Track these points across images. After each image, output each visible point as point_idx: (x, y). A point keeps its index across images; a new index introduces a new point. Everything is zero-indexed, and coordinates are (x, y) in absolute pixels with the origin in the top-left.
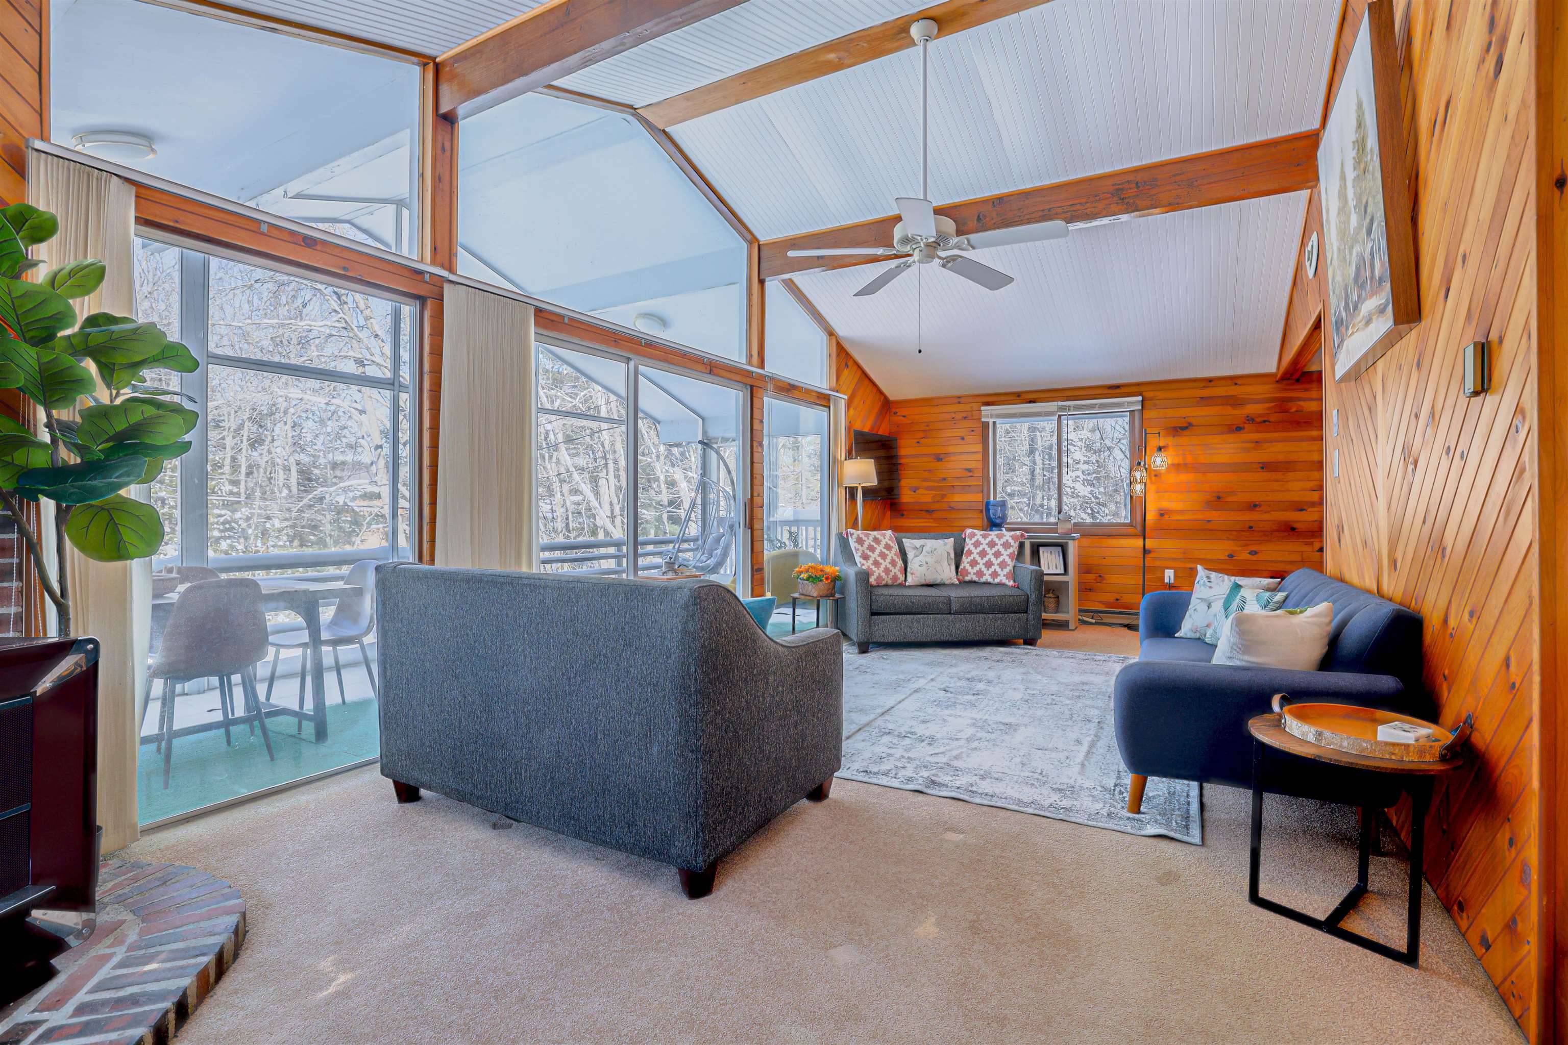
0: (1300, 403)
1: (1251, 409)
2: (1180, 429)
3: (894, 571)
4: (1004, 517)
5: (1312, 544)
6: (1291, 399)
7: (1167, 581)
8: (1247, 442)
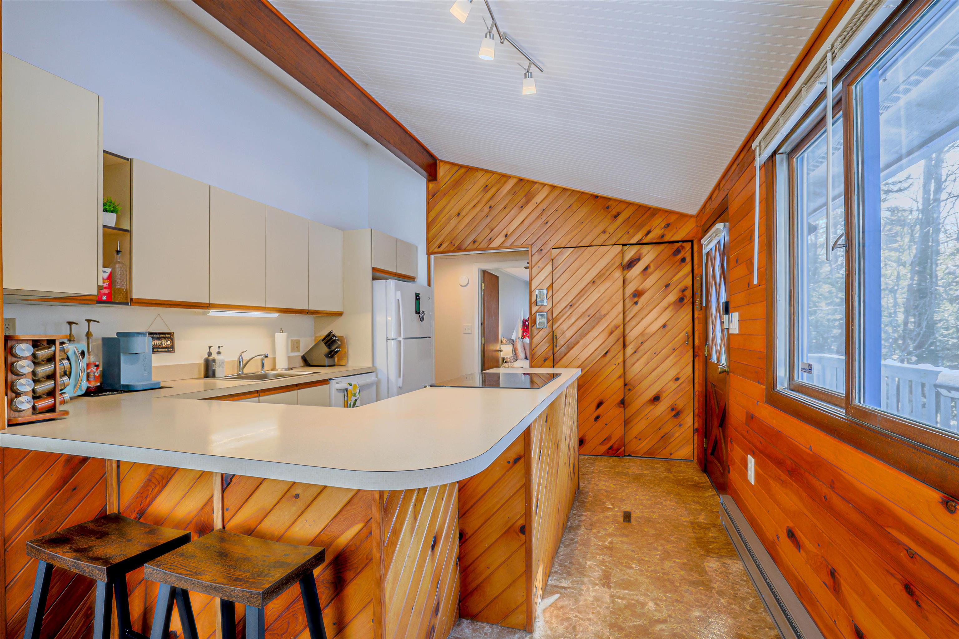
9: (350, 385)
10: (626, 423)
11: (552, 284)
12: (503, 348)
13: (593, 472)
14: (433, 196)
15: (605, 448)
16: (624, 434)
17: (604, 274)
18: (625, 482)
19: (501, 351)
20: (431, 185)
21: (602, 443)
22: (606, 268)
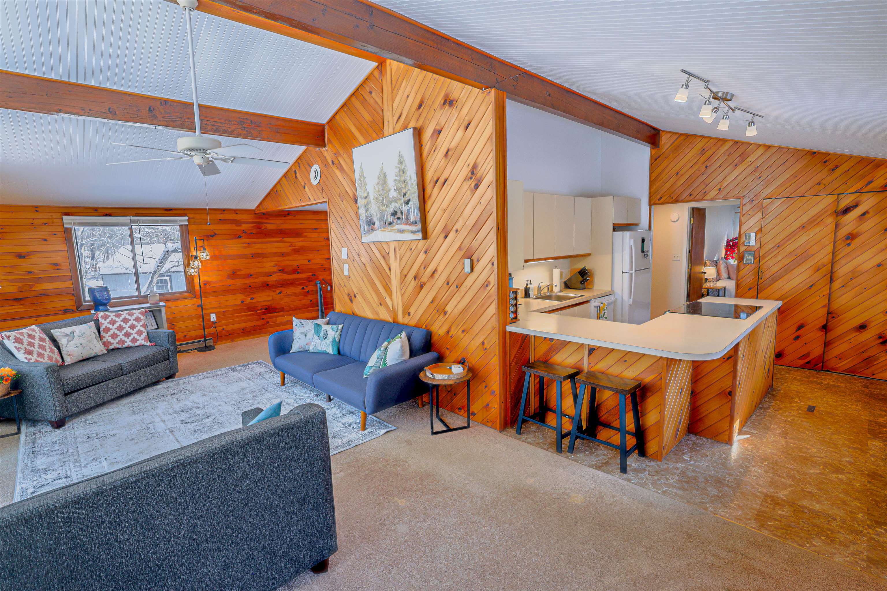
0: (266, 225)
1: (244, 227)
2: (210, 236)
3: (54, 357)
4: (109, 298)
5: (275, 291)
6: (262, 223)
7: (212, 320)
8: (244, 243)
9: (602, 303)
10: (827, 344)
11: (762, 228)
12: (707, 269)
13: (787, 378)
14: (656, 160)
15: (802, 362)
16: (824, 353)
17: (815, 220)
18: (816, 388)
19: (705, 273)
20: (654, 151)
21: (800, 358)
22: (819, 215)
